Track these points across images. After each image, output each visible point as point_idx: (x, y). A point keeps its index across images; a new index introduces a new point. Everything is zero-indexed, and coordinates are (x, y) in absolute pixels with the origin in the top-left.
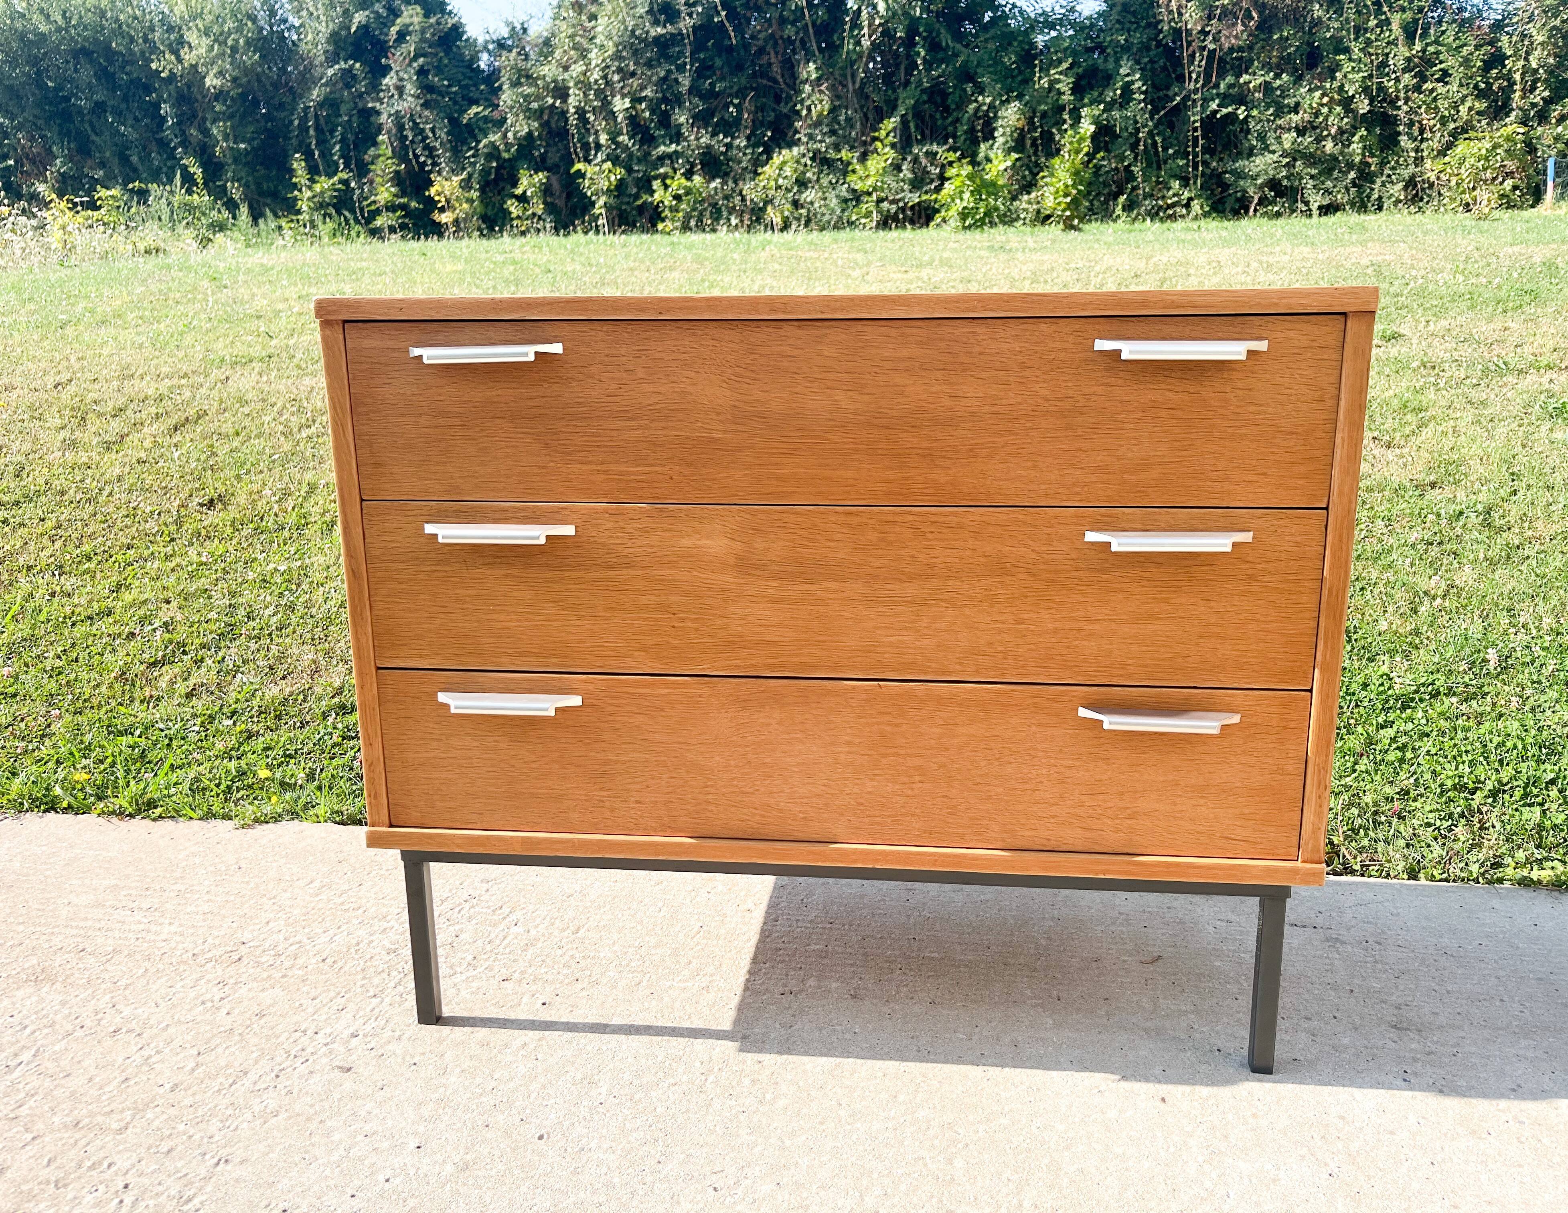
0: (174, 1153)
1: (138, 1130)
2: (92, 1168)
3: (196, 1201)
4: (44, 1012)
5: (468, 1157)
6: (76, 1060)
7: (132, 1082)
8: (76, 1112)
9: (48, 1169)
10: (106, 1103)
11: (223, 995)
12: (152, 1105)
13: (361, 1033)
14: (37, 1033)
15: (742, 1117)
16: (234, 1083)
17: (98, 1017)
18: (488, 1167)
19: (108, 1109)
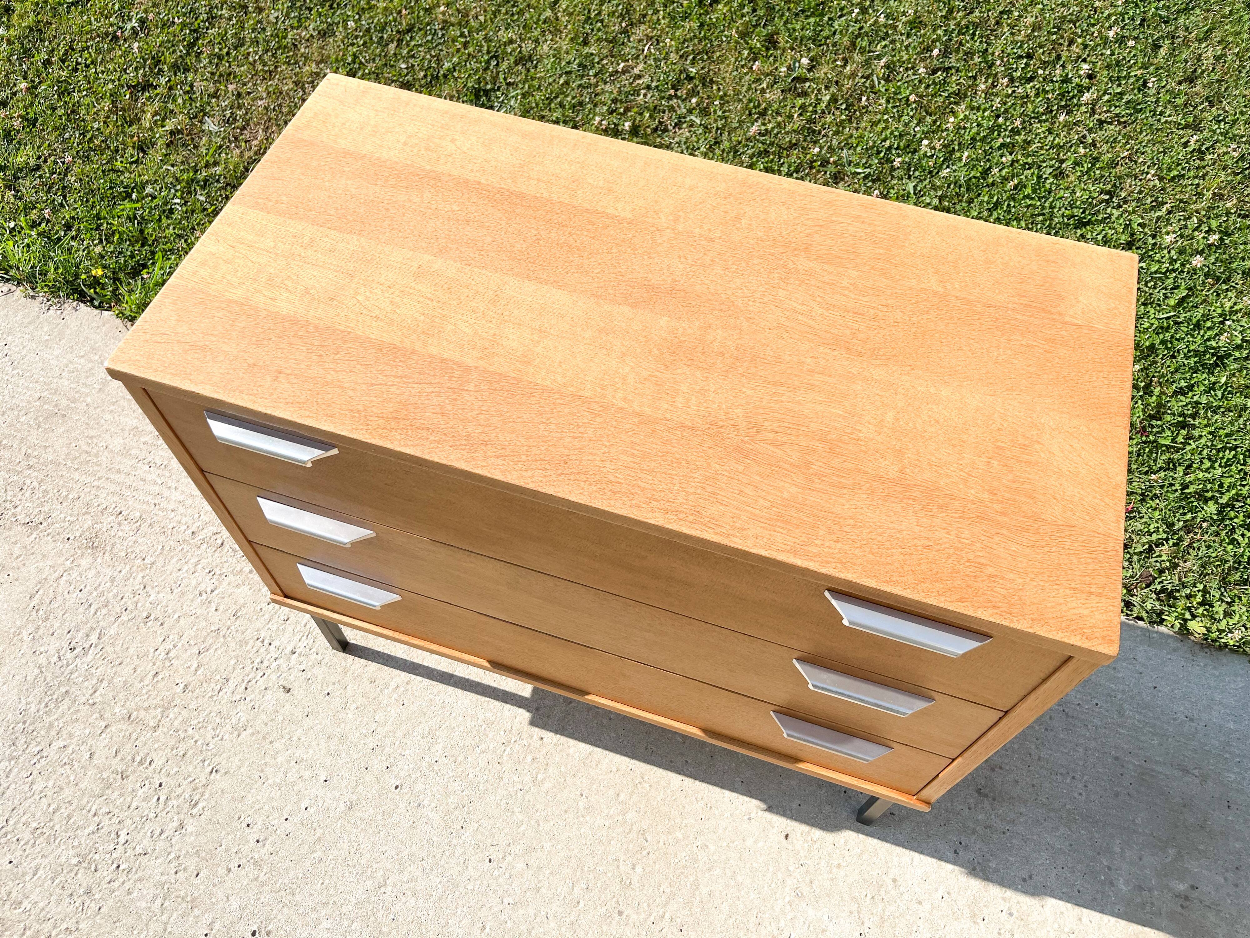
0: (186, 756)
1: (165, 730)
2: (141, 763)
3: (200, 805)
4: (101, 589)
5: (354, 798)
6: (125, 646)
7: (160, 677)
8: (128, 703)
9: (116, 760)
10: (145, 697)
11: (212, 587)
12: (173, 704)
13: (298, 651)
14: (99, 613)
15: (520, 794)
16: (221, 690)
17: (135, 599)
18: (364, 809)
19: (146, 704)
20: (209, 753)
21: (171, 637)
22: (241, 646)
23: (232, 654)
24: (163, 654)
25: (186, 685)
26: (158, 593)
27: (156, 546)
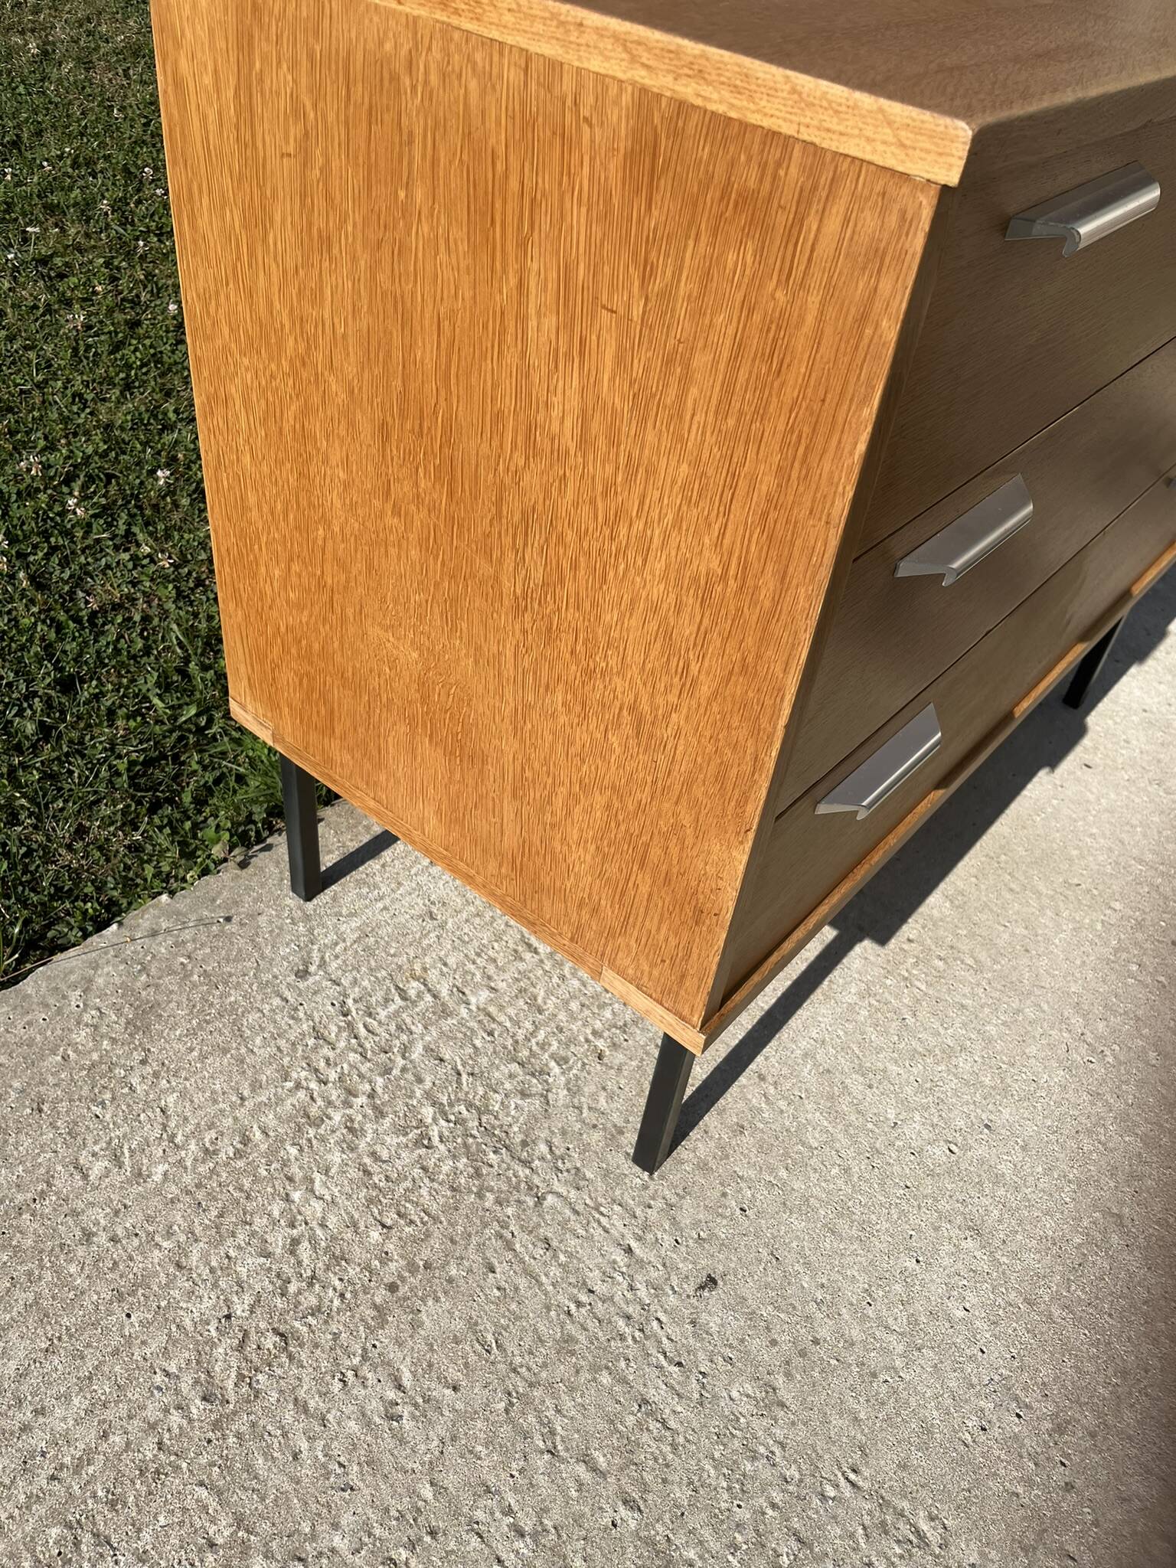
20: (808, 1480)
21: (479, 1515)
22: (573, 1353)
23: (585, 1375)
24: (519, 1544)
25: (625, 1502)
26: (335, 1526)
27: (189, 1503)
